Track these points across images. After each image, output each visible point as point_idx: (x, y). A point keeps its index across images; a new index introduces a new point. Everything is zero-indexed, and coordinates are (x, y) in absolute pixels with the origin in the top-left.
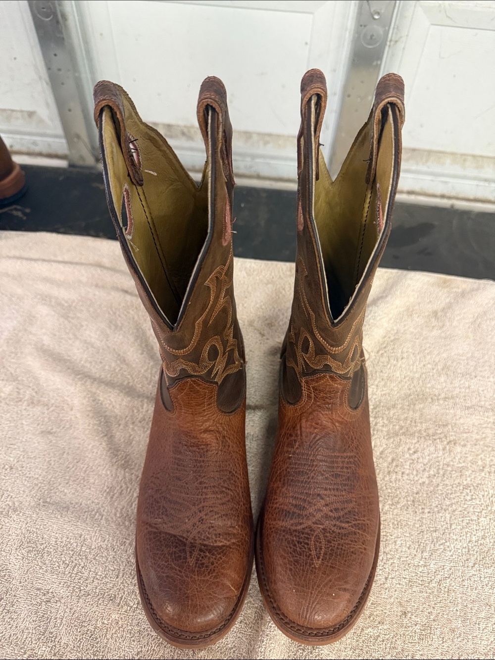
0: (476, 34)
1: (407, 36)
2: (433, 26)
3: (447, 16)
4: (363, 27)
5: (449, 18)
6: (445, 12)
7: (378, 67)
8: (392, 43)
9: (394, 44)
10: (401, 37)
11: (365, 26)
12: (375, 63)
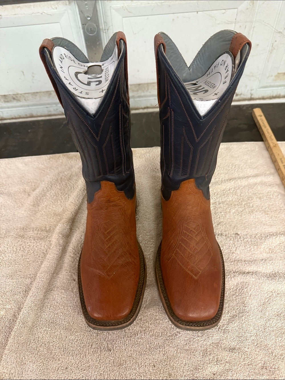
0: (148, 18)
1: (112, 25)
2: (124, 19)
3: (129, 12)
4: (84, 25)
5: (130, 12)
6: (127, 10)
7: (101, 44)
8: (106, 31)
9: (107, 31)
10: (109, 27)
11: (85, 24)
12: (98, 43)
